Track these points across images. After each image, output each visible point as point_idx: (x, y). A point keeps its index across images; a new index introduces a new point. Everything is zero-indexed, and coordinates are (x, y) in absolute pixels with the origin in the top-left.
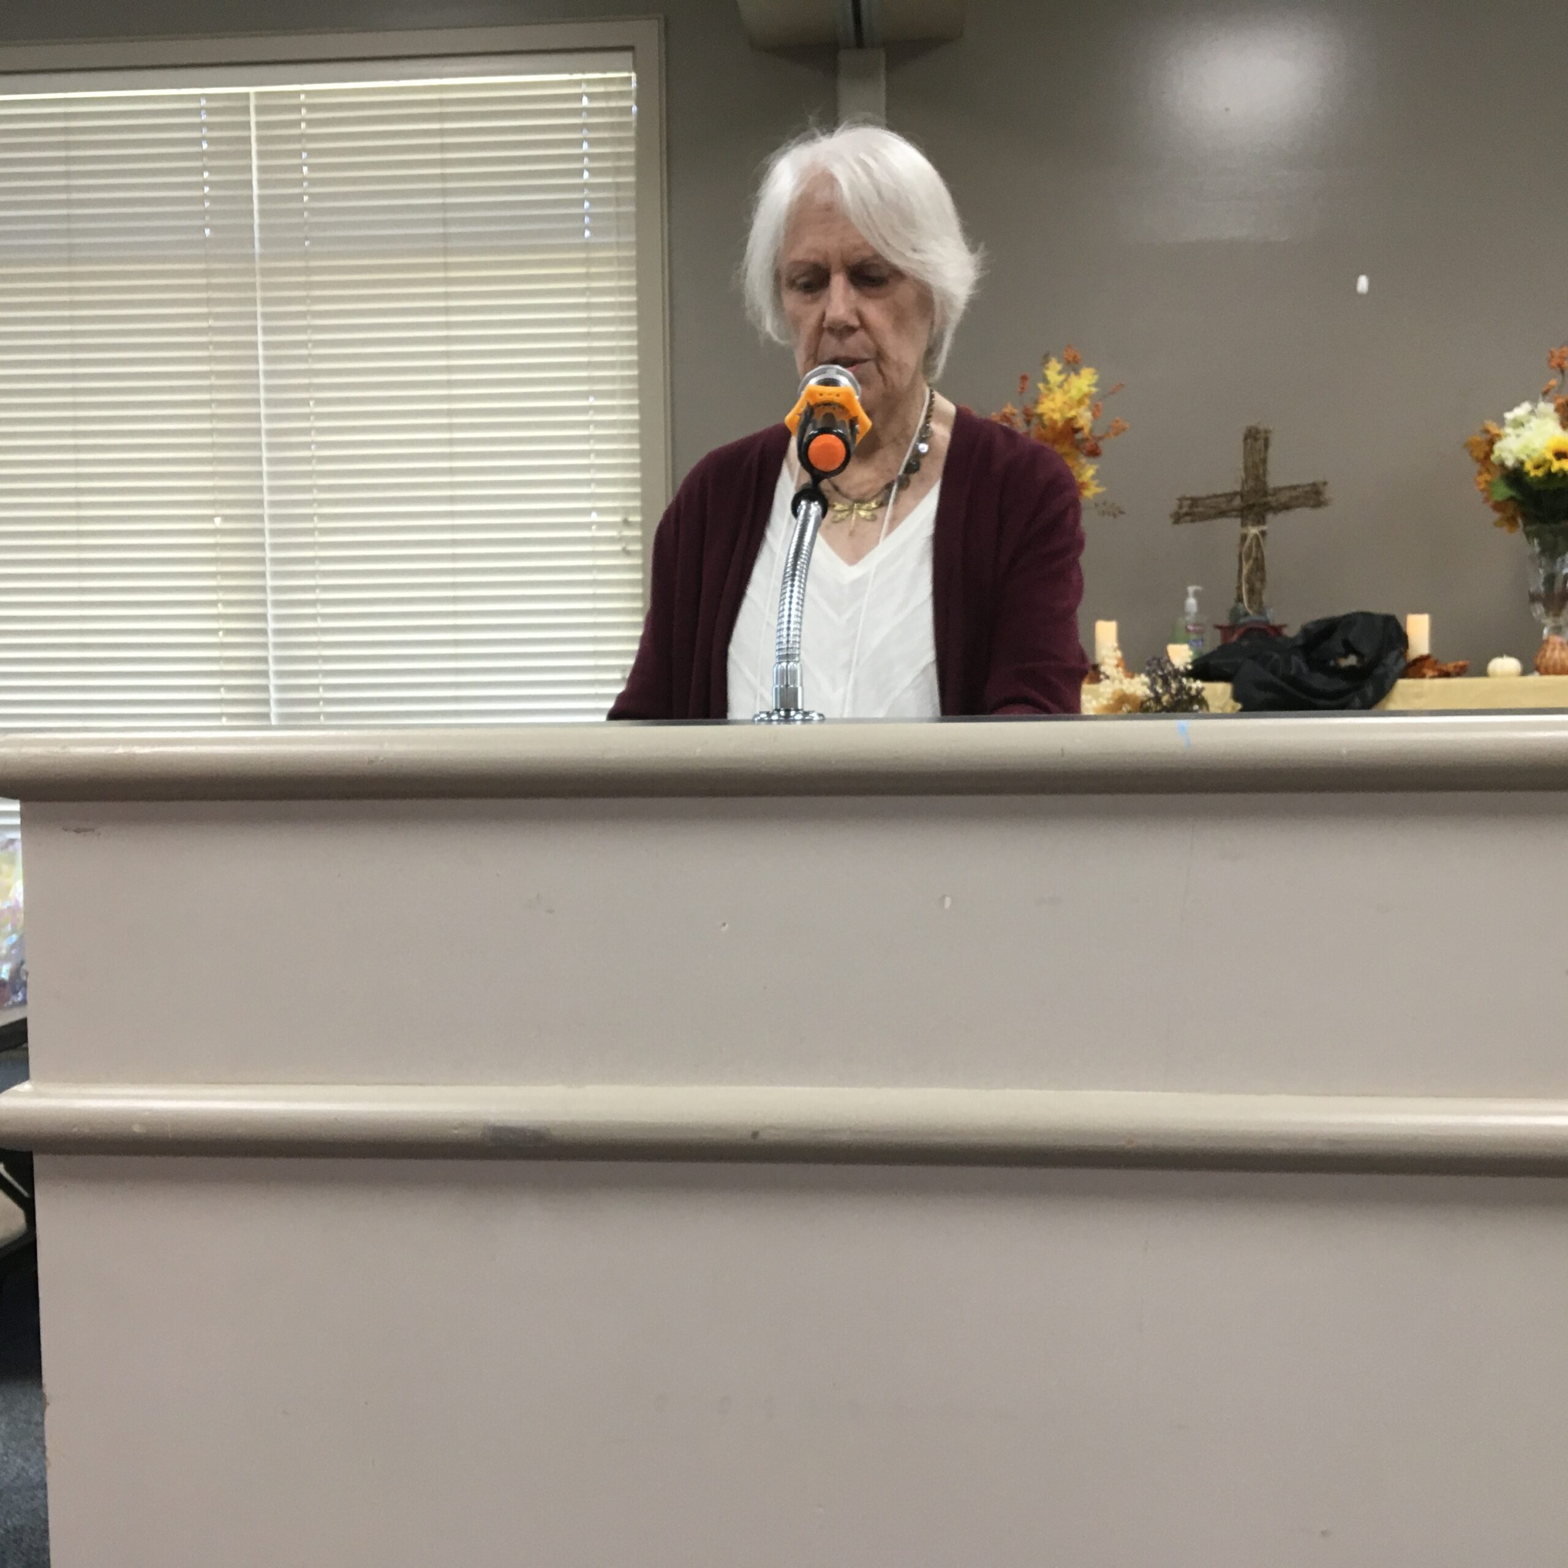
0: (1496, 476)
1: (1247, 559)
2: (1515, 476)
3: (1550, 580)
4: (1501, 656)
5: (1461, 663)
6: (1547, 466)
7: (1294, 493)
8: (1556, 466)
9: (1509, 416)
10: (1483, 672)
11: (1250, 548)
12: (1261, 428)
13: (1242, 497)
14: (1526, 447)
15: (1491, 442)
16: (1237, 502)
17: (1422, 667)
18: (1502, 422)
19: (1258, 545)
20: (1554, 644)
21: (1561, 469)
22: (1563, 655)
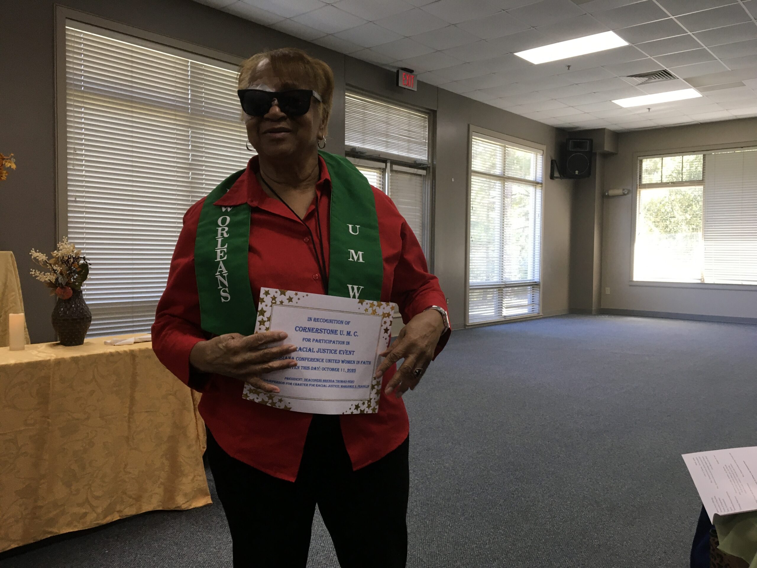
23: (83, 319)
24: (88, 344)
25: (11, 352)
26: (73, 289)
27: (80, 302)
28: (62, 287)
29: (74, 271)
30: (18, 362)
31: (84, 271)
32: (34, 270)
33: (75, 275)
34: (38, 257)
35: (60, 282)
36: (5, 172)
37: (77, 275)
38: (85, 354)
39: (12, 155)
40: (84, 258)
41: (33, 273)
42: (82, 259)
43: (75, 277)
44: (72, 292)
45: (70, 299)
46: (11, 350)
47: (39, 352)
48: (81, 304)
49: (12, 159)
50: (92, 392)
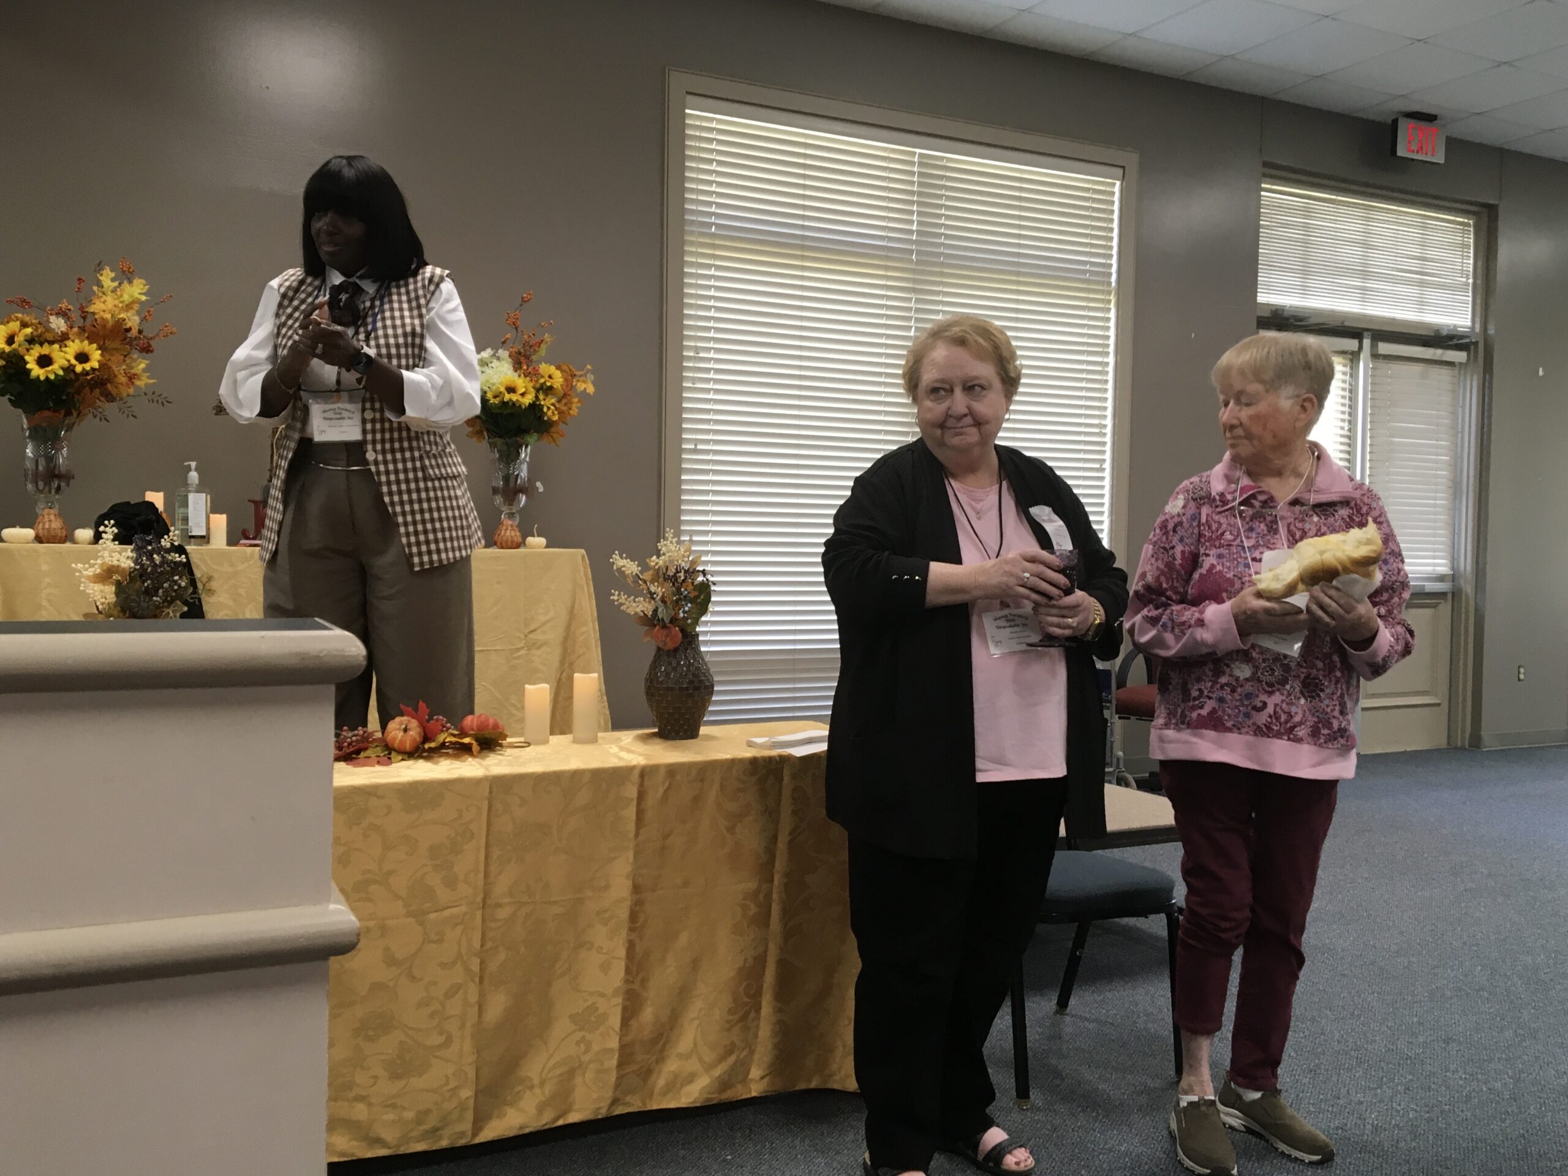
3: (507, 479)
6: (501, 396)
8: (507, 397)
20: (507, 526)
21: (511, 400)
22: (513, 534)
23: (699, 688)
24: (709, 738)
25: (575, 746)
26: (682, 630)
27: (693, 656)
28: (664, 626)
29: (685, 597)
32: (617, 593)
33: (686, 604)
34: (624, 566)
35: (661, 616)
36: (576, 400)
38: (697, 758)
39: (589, 367)
40: (704, 573)
41: (615, 598)
42: (701, 574)
43: (687, 609)
44: (680, 635)
45: (676, 650)
47: (622, 749)
48: (694, 658)
49: (588, 375)
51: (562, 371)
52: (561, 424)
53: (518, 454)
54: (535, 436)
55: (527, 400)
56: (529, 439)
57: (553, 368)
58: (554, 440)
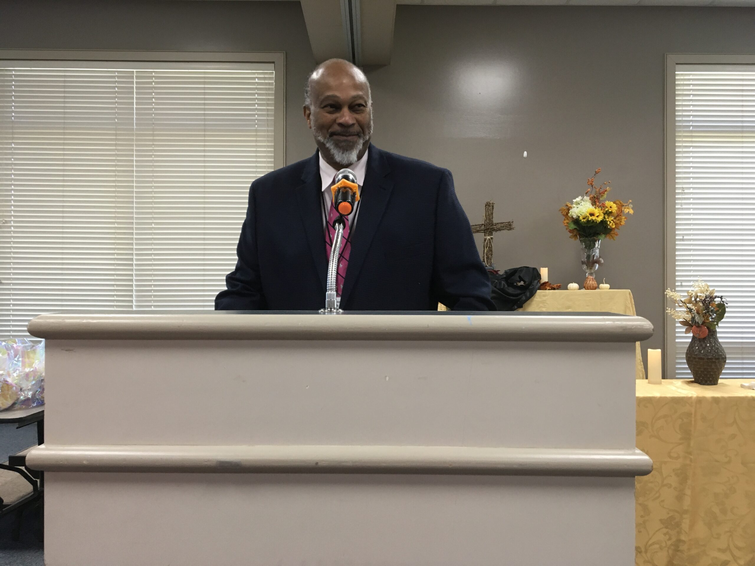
0: (570, 221)
1: (486, 248)
2: (576, 221)
3: (588, 257)
4: (573, 283)
5: (559, 285)
6: (587, 218)
7: (502, 225)
8: (590, 218)
9: (574, 201)
10: (566, 288)
11: (487, 243)
12: (491, 202)
13: (485, 226)
14: (580, 211)
15: (569, 210)
16: (483, 227)
17: (546, 286)
18: (572, 203)
19: (490, 242)
20: (590, 279)
21: (592, 219)
22: (593, 283)
23: (718, 359)
24: (724, 385)
25: (650, 385)
26: (708, 328)
27: (715, 342)
28: (698, 326)
29: (712, 311)
30: (663, 396)
31: (720, 311)
32: (669, 309)
33: (713, 315)
34: (673, 296)
35: (697, 321)
36: (624, 217)
37: (715, 315)
38: (726, 395)
39: (630, 201)
40: (721, 297)
41: (669, 311)
42: (718, 297)
43: (713, 317)
44: (707, 331)
45: (704, 339)
46: (649, 383)
47: (679, 388)
49: (630, 205)
50: (733, 436)
51: (616, 204)
52: (616, 229)
53: (595, 245)
54: (603, 236)
55: (600, 219)
56: (600, 238)
57: (612, 203)
58: (613, 238)
